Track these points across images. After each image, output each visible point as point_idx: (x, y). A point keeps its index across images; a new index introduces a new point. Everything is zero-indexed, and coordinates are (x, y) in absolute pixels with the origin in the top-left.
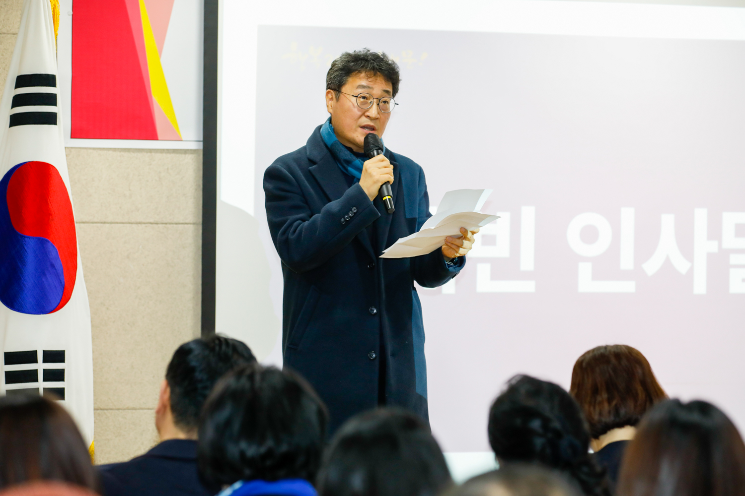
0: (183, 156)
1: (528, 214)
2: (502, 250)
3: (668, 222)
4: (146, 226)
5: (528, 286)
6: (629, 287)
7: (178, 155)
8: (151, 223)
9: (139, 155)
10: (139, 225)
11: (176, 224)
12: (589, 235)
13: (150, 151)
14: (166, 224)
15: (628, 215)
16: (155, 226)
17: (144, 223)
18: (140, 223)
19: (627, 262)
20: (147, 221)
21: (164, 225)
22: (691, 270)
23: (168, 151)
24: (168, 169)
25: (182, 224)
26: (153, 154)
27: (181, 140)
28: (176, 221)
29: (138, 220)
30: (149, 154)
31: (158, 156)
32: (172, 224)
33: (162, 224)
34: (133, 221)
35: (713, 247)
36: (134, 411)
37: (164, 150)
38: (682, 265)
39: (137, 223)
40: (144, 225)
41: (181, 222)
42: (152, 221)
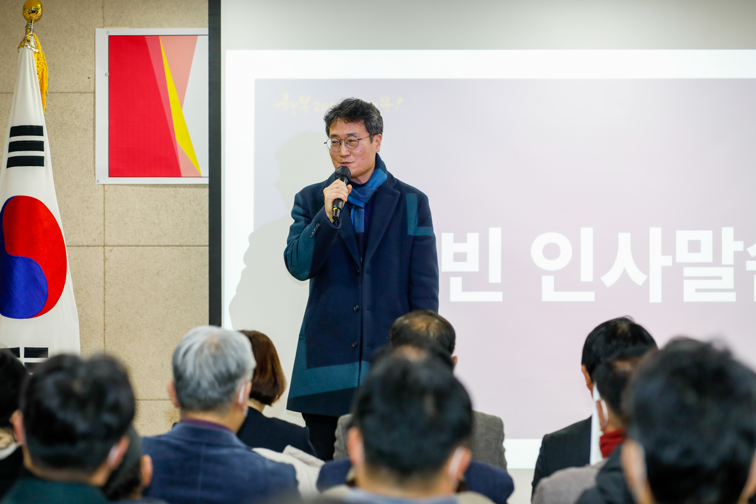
0: (203, 189)
1: (495, 235)
2: (472, 265)
3: (624, 240)
4: (173, 249)
5: (496, 297)
6: (589, 297)
7: (198, 189)
8: (176, 246)
9: (166, 189)
10: (167, 247)
11: (198, 246)
12: (551, 251)
13: (175, 186)
14: (189, 246)
15: (587, 235)
16: (180, 248)
17: (171, 246)
18: (168, 246)
19: (587, 274)
20: (174, 244)
21: (188, 247)
22: (647, 282)
23: (190, 186)
24: (190, 200)
25: (203, 246)
26: (178, 188)
27: (201, 177)
28: (197, 243)
29: (166, 244)
30: (174, 189)
31: (182, 190)
32: (195, 246)
33: (186, 246)
34: (161, 244)
35: (668, 261)
36: (165, 401)
37: (186, 185)
38: (638, 277)
39: (165, 246)
40: (171, 247)
41: (202, 244)
42: (177, 244)
